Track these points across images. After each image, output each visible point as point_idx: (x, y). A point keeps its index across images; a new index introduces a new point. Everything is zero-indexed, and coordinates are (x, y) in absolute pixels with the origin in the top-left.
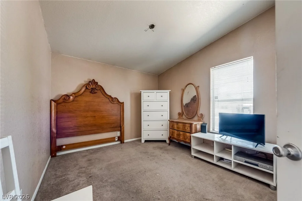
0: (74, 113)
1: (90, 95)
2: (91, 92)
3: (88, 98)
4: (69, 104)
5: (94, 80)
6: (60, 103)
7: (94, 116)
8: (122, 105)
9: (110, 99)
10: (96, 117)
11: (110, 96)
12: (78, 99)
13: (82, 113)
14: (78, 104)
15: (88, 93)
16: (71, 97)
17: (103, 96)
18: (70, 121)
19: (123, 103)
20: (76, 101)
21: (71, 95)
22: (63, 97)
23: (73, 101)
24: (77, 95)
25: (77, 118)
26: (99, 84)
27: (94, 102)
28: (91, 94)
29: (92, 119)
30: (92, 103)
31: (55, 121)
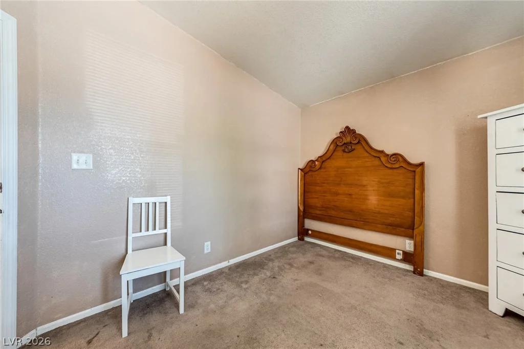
0: (322, 186)
1: (342, 155)
2: (344, 151)
3: (340, 161)
4: (316, 173)
5: (347, 128)
6: (306, 173)
7: (350, 195)
8: (418, 170)
9: (383, 159)
10: (353, 196)
11: (382, 152)
12: (325, 164)
13: (331, 188)
14: (326, 173)
15: (339, 153)
16: (317, 163)
17: (367, 154)
18: (318, 198)
19: (422, 164)
20: (325, 168)
21: (317, 160)
22: (310, 164)
23: (320, 168)
24: (324, 159)
25: (325, 195)
26: (357, 132)
27: (350, 168)
28: (345, 154)
29: (346, 199)
30: (347, 169)
31: (303, 196)
